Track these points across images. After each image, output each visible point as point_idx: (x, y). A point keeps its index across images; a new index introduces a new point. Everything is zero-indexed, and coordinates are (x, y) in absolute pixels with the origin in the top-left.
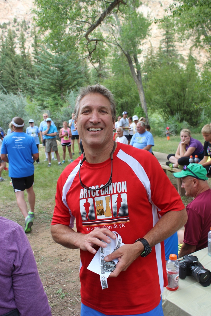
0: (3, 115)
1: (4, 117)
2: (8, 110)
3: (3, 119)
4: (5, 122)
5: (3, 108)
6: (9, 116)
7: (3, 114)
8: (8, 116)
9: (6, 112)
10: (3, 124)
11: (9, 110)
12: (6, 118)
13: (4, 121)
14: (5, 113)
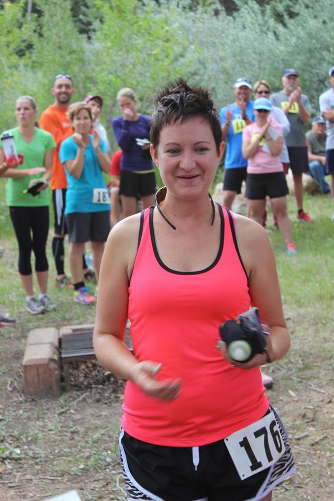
0: (308, 55)
1: (313, 61)
2: (326, 39)
3: (309, 68)
4: (316, 79)
5: (310, 35)
6: (327, 58)
7: (310, 51)
8: (324, 59)
9: (318, 46)
10: (307, 83)
11: (328, 39)
12: (318, 67)
13: (312, 73)
14: (315, 49)
